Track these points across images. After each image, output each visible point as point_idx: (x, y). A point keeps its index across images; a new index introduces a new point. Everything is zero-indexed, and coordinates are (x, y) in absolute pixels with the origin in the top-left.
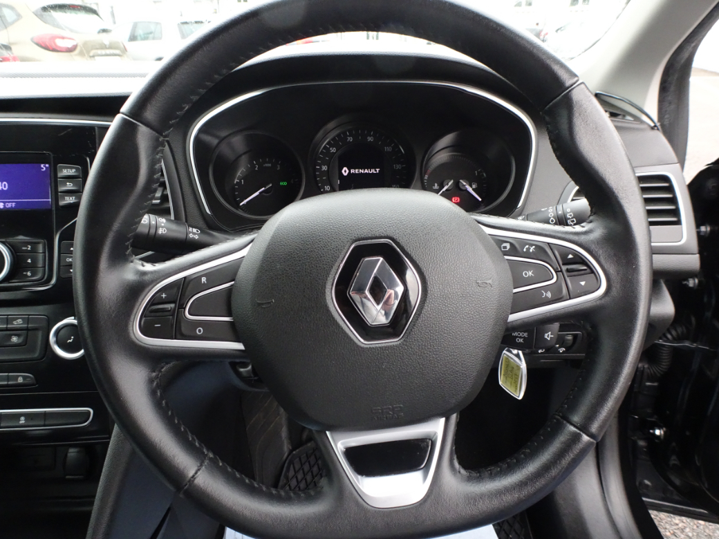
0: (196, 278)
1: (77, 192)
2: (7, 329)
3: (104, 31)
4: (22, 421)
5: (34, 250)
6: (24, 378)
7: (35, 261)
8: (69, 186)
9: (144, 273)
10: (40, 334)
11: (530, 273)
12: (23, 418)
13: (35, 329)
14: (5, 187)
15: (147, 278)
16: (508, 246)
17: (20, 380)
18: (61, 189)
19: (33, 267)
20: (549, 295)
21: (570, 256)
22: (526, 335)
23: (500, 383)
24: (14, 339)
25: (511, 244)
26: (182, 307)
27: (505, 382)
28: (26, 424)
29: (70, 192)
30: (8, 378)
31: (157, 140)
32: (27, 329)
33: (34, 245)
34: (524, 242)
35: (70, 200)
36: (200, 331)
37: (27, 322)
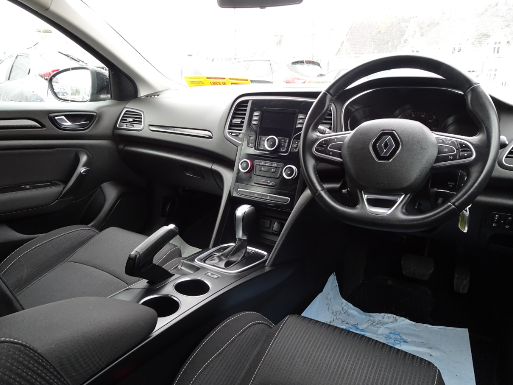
0: (334, 139)
1: (302, 124)
2: (271, 166)
3: (321, 75)
5: (285, 142)
7: (284, 145)
8: (301, 121)
9: (319, 136)
10: (280, 169)
11: (446, 150)
12: (268, 197)
13: (279, 168)
15: (320, 137)
16: (441, 141)
17: (271, 184)
18: (298, 122)
19: (284, 146)
20: (452, 158)
21: (464, 145)
22: (453, 184)
23: (459, 226)
24: (272, 170)
25: (443, 140)
26: (328, 146)
27: (461, 225)
28: (269, 199)
29: (300, 123)
30: (267, 183)
31: (331, 99)
32: (277, 167)
33: (285, 140)
34: (447, 140)
35: (300, 126)
36: (331, 153)
37: (277, 165)
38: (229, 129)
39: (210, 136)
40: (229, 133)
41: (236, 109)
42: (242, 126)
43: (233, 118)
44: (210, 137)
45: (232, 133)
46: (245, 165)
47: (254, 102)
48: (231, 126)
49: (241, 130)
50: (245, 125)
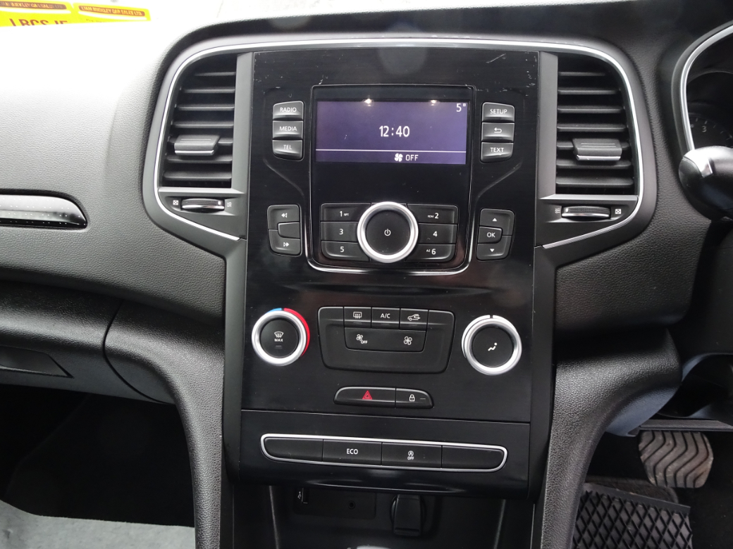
2: (399, 327)
4: (411, 456)
6: (417, 395)
8: (497, 132)
12: (411, 453)
13: (438, 329)
14: (406, 133)
17: (412, 399)
28: (415, 462)
30: (396, 395)
32: (426, 328)
37: (424, 317)
38: (164, 182)
39: (73, 217)
40: (168, 199)
41: (181, 96)
42: (227, 168)
43: (173, 132)
44: (76, 223)
45: (182, 198)
46: (279, 336)
47: (264, 60)
48: (174, 168)
49: (227, 184)
50: (240, 159)
